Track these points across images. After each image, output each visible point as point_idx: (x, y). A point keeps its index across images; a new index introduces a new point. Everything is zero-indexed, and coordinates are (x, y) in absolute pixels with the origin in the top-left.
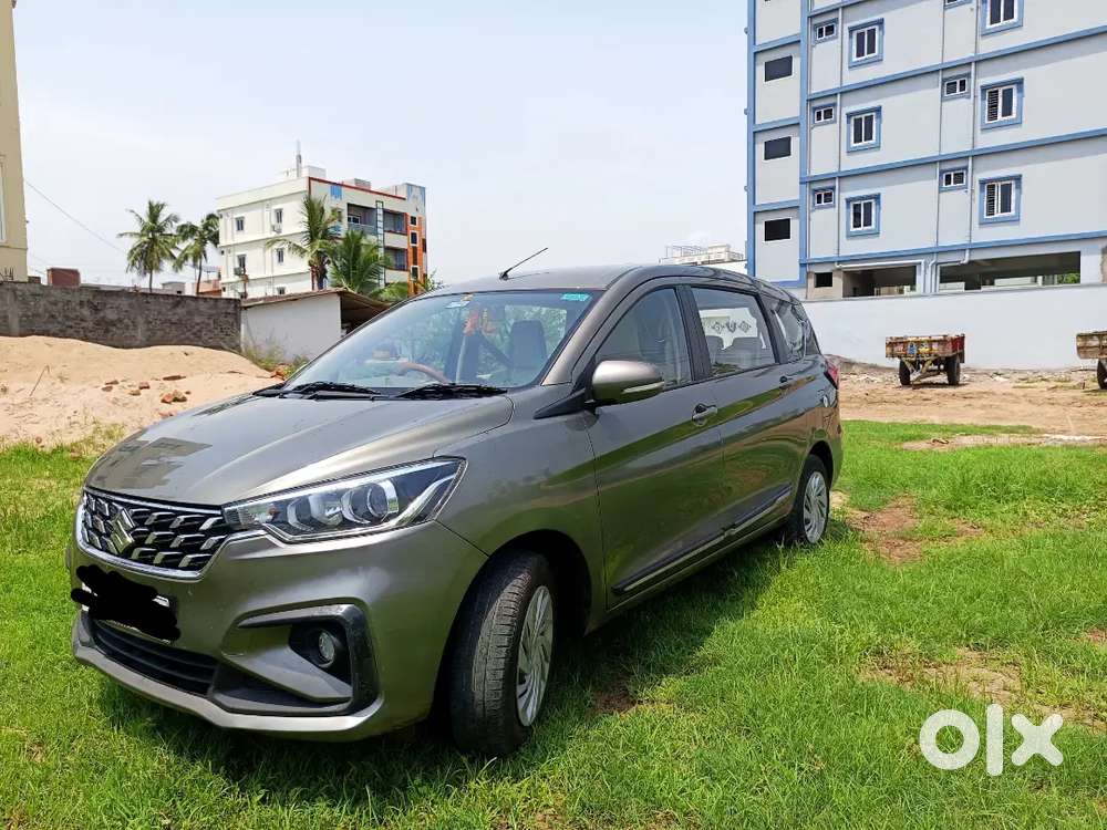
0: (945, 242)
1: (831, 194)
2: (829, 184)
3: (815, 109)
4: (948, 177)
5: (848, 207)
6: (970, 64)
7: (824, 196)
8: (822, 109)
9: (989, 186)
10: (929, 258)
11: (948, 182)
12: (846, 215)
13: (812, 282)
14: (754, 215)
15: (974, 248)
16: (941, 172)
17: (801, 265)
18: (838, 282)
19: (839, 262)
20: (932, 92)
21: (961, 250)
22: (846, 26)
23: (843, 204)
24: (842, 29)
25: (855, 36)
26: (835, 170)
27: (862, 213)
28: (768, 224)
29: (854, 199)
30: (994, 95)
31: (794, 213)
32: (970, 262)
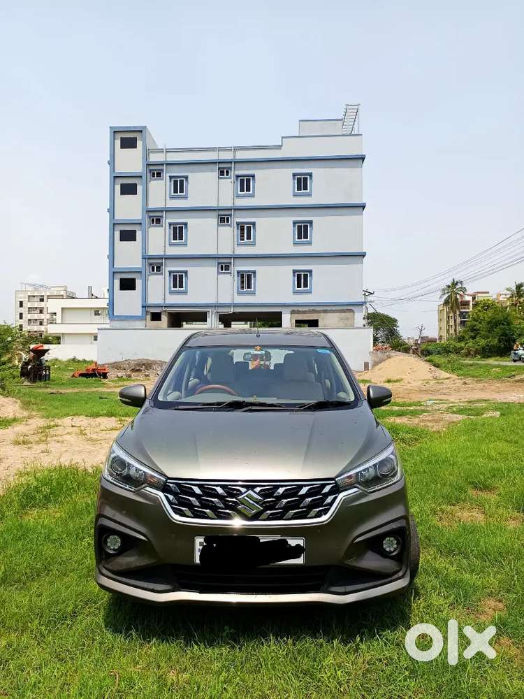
0: (221, 301)
1: (160, 267)
2: (159, 261)
3: (150, 217)
4: (222, 267)
5: (170, 276)
6: (231, 210)
7: (157, 268)
8: (156, 218)
9: (241, 274)
10: (213, 309)
11: (222, 269)
12: (169, 281)
13: (149, 317)
14: (114, 274)
15: (235, 306)
16: (219, 263)
17: (143, 307)
18: (165, 318)
19: (165, 307)
20: (212, 221)
21: (229, 306)
22: (168, 175)
23: (167, 274)
24: (166, 175)
25: (173, 182)
26: (162, 253)
27: (178, 280)
28: (121, 280)
29: (174, 272)
30: (242, 229)
31: (138, 275)
32: (234, 313)
